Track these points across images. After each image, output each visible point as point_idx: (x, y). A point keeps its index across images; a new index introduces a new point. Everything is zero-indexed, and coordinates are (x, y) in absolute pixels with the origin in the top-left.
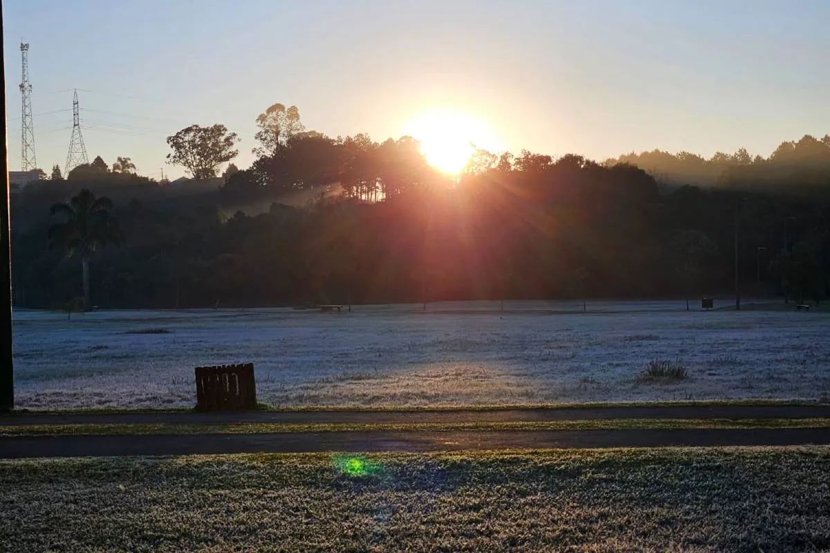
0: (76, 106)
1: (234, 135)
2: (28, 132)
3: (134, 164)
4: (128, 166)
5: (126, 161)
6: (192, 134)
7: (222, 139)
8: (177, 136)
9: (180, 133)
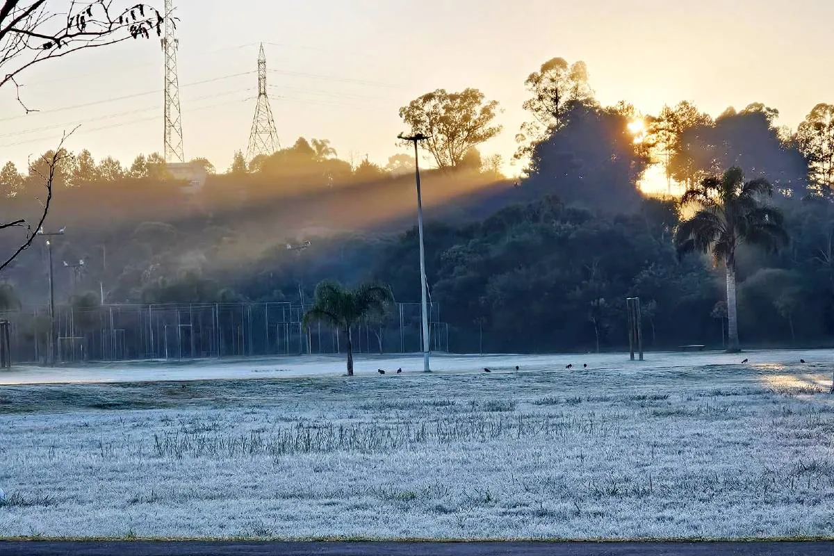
0: (262, 66)
1: (495, 103)
2: (172, 107)
3: (336, 149)
4: (327, 152)
5: (323, 145)
6: (433, 102)
7: (478, 109)
8: (414, 106)
9: (417, 102)
